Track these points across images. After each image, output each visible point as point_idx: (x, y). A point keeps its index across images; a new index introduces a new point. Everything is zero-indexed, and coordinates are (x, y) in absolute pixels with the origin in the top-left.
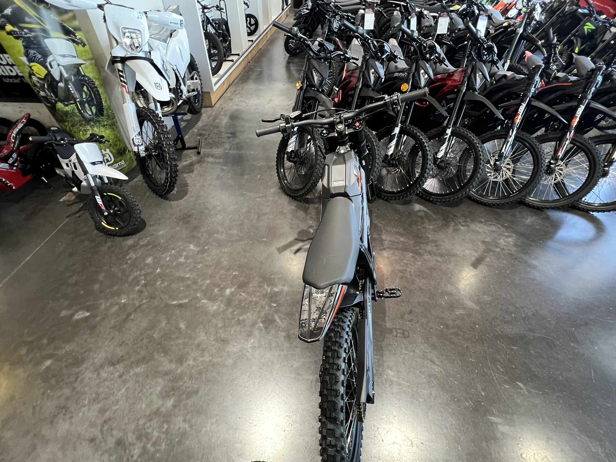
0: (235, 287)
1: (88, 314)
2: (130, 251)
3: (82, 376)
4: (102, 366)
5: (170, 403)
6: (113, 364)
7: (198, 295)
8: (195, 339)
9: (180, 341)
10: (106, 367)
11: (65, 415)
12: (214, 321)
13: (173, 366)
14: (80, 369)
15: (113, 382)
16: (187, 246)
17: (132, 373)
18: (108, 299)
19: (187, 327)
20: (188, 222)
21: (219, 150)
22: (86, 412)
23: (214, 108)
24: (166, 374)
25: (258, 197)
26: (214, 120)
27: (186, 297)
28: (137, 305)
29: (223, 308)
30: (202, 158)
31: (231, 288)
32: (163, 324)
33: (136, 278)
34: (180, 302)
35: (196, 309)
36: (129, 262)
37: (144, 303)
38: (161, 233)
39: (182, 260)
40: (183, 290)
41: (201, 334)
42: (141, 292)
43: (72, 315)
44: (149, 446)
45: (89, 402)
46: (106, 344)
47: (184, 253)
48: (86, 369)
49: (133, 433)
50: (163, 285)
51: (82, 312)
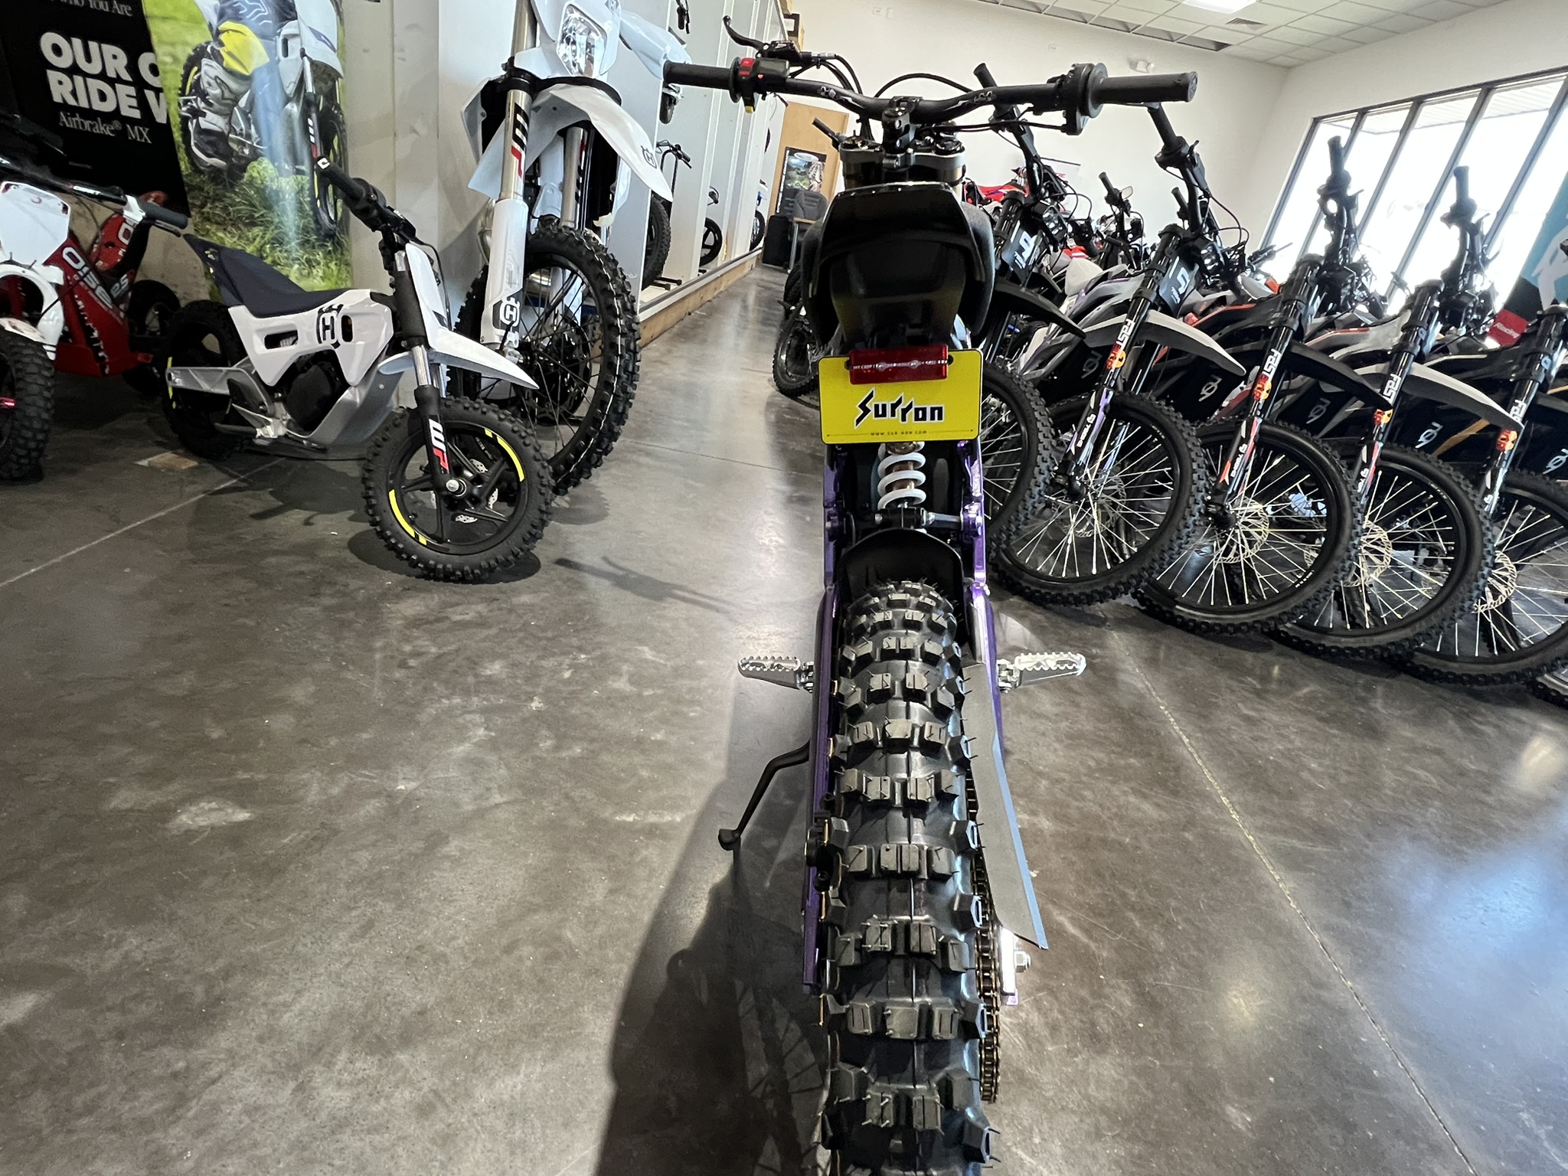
1: (243, 816)
16: (630, 650)
28: (469, 807)
32: (597, 894)
33: (447, 715)
34: (652, 818)
36: (412, 663)
38: (524, 599)
39: (621, 684)
40: (651, 779)
42: (476, 763)
43: (165, 812)
47: (626, 668)
50: (564, 755)
51: (213, 805)
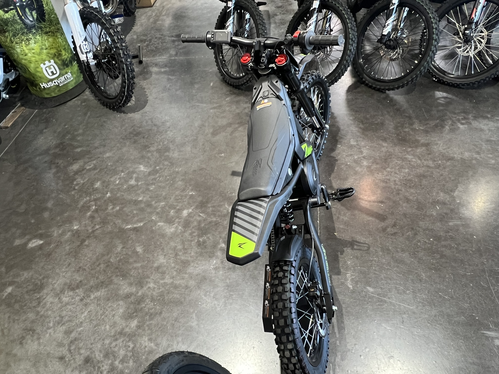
0: (192, 208)
1: (41, 242)
2: (77, 176)
3: (44, 302)
4: (62, 291)
5: (134, 324)
6: (73, 289)
7: (153, 218)
8: (153, 262)
9: (139, 265)
10: (66, 292)
11: (32, 336)
12: (172, 244)
13: (134, 290)
14: (41, 294)
15: (74, 306)
16: (137, 168)
17: (92, 297)
18: (61, 226)
19: (144, 251)
20: (135, 142)
21: (163, 57)
22: (52, 334)
23: (154, 8)
24: (128, 296)
25: (211, 109)
26: (155, 22)
27: (141, 222)
28: (91, 231)
29: (181, 230)
30: (144, 68)
31: (188, 208)
32: (119, 249)
33: (85, 203)
34: (135, 226)
35: (152, 231)
36: (76, 188)
37: (97, 229)
38: (108, 155)
39: (133, 182)
40: (137, 213)
41: (159, 257)
42: (92, 217)
43: (26, 244)
44: (117, 363)
45: (54, 325)
46: (63, 270)
47: (135, 175)
48: (47, 294)
49: (100, 351)
50: (115, 210)
51: (35, 240)
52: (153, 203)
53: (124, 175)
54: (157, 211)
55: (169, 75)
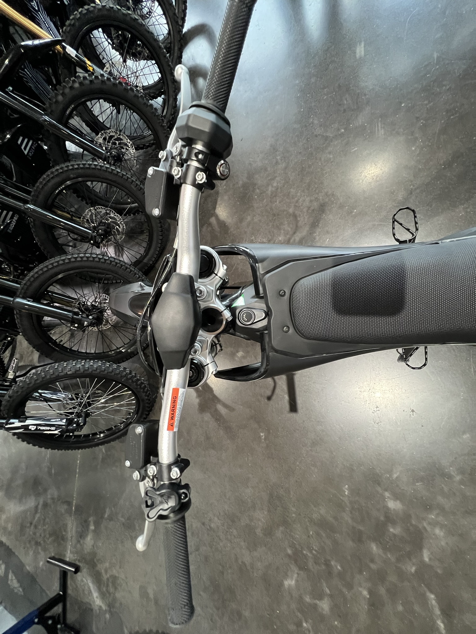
52: (373, 566)
53: (306, 622)
54: (393, 559)
55: (102, 517)
